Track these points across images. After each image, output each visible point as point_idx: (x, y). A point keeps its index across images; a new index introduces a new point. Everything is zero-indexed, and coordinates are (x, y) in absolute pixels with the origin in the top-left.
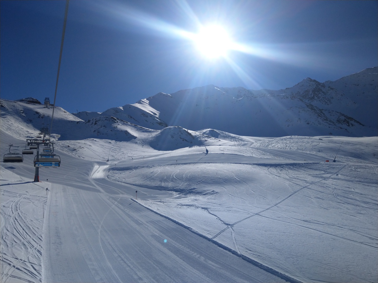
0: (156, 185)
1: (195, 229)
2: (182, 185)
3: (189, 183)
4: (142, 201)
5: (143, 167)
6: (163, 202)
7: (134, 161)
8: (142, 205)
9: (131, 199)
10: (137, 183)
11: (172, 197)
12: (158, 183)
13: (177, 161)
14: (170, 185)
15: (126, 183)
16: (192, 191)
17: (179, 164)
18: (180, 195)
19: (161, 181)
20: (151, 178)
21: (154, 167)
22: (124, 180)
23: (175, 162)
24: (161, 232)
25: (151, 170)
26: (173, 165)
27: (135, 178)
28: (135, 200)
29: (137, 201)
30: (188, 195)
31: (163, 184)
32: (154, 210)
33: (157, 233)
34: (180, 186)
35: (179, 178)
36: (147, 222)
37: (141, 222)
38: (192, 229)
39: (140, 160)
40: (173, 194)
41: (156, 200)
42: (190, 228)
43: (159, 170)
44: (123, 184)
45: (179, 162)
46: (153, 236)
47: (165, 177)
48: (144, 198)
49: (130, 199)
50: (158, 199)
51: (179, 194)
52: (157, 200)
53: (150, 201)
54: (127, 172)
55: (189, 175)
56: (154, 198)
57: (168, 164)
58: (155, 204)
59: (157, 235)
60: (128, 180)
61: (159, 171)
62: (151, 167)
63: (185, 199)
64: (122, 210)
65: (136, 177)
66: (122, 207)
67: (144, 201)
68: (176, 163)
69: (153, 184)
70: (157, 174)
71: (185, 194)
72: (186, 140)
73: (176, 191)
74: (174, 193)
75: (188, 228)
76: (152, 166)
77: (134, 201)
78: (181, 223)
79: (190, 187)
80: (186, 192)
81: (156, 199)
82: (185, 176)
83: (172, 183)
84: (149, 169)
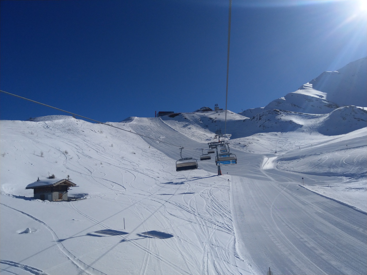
0: (325, 172)
1: (358, 207)
2: (353, 170)
3: (361, 168)
4: (310, 186)
5: (311, 155)
6: (331, 187)
7: (302, 150)
8: (309, 190)
9: (299, 185)
10: (305, 171)
11: (342, 181)
12: (326, 170)
13: (347, 145)
14: (339, 170)
15: (295, 172)
16: (364, 175)
17: (350, 148)
18: (350, 180)
19: (330, 168)
20: (318, 165)
21: (322, 154)
22: (292, 169)
23: (345, 147)
24: (325, 210)
25: (319, 157)
26: (343, 151)
27: (303, 166)
28: (302, 186)
29: (304, 186)
30: (360, 180)
31: (332, 170)
32: (320, 194)
33: (320, 211)
34: (351, 170)
35: (350, 163)
36: (313, 203)
37: (307, 203)
38: (355, 208)
39: (308, 148)
40: (343, 179)
41: (323, 185)
42: (354, 207)
43: (327, 157)
44: (292, 173)
45: (349, 146)
46: (317, 213)
47: (334, 163)
48: (312, 183)
49: (298, 186)
50: (325, 184)
51: (350, 179)
52: (325, 185)
53: (318, 186)
54: (295, 162)
55: (360, 159)
56: (322, 184)
57: (337, 149)
58: (322, 188)
60: (296, 169)
61: (327, 158)
62: (319, 154)
63: (355, 183)
64: (289, 194)
65: (304, 165)
66: (290, 192)
67: (312, 186)
68: (347, 148)
69: (322, 171)
70: (325, 161)
71: (356, 179)
73: (346, 176)
74: (344, 178)
75: (352, 207)
76: (320, 154)
77: (302, 187)
78: (345, 204)
79: (362, 171)
80: (357, 176)
81: (324, 185)
82: (356, 160)
83: (341, 168)
84: (317, 157)
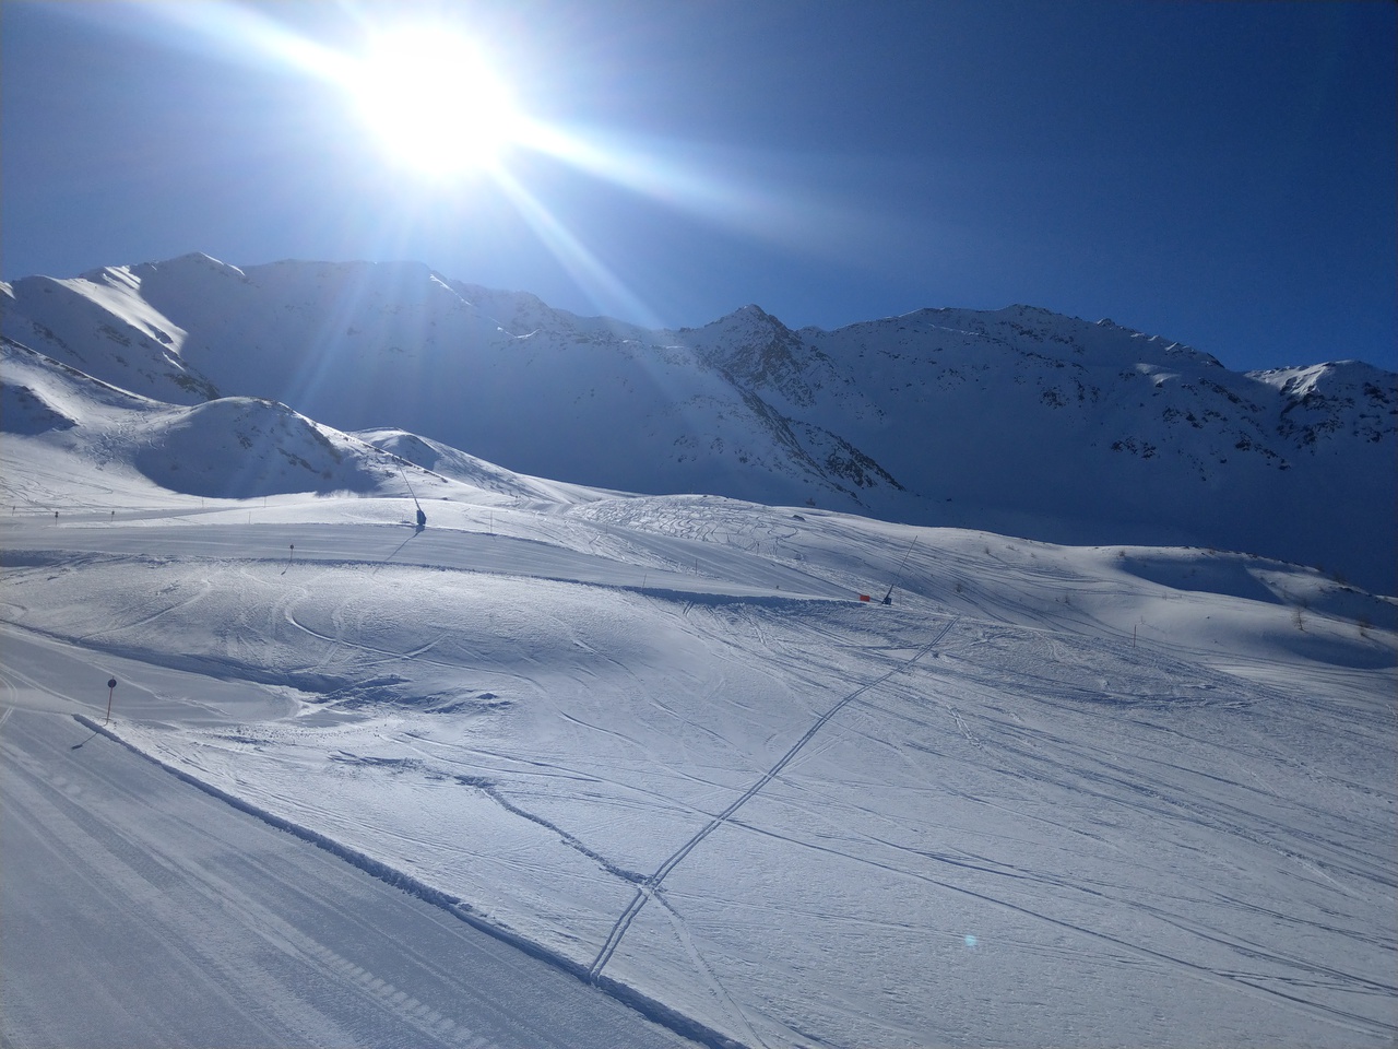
0: (199, 652)
1: (482, 905)
2: (334, 661)
3: (365, 654)
4: (142, 731)
5: (119, 560)
6: (255, 742)
7: (64, 525)
8: (146, 757)
9: (78, 718)
10: (93, 631)
11: (285, 712)
12: (207, 645)
13: (292, 547)
14: (270, 654)
15: (31, 629)
16: (384, 693)
17: (302, 562)
18: (323, 706)
19: (222, 635)
20: (165, 614)
21: (177, 566)
22: (17, 613)
23: (285, 552)
24: (306, 928)
25: (164, 577)
26: (273, 566)
27: (81, 608)
28: (99, 723)
29: (109, 727)
30: (367, 710)
31: (233, 650)
32: (226, 790)
33: (288, 940)
34: (324, 662)
35: (316, 626)
36: (207, 867)
37: (170, 860)
38: (468, 908)
39: (91, 524)
40: (290, 701)
41: (211, 732)
42: (456, 901)
43: (204, 581)
44: (13, 632)
45: (299, 553)
46: (268, 959)
47: (243, 617)
48: (148, 717)
49: (72, 720)
50: (221, 725)
51: (321, 701)
52: (219, 731)
53: (184, 735)
54: (36, 577)
55: (360, 617)
56: (198, 718)
57: (244, 555)
58: (216, 750)
59: (292, 951)
60: (37, 616)
61: (203, 585)
62: (161, 563)
63: (356, 726)
64: (28, 776)
65: (83, 601)
66: (36, 767)
67: (153, 732)
68: (289, 557)
69: (180, 645)
70: (196, 598)
71: (350, 705)
72: (305, 464)
73: (304, 685)
74: (295, 694)
75: (446, 903)
76: (164, 560)
77: (98, 730)
78: (397, 874)
79: (371, 671)
80: (354, 694)
81: (214, 725)
82: (341, 619)
83: (278, 645)
84: (150, 571)
